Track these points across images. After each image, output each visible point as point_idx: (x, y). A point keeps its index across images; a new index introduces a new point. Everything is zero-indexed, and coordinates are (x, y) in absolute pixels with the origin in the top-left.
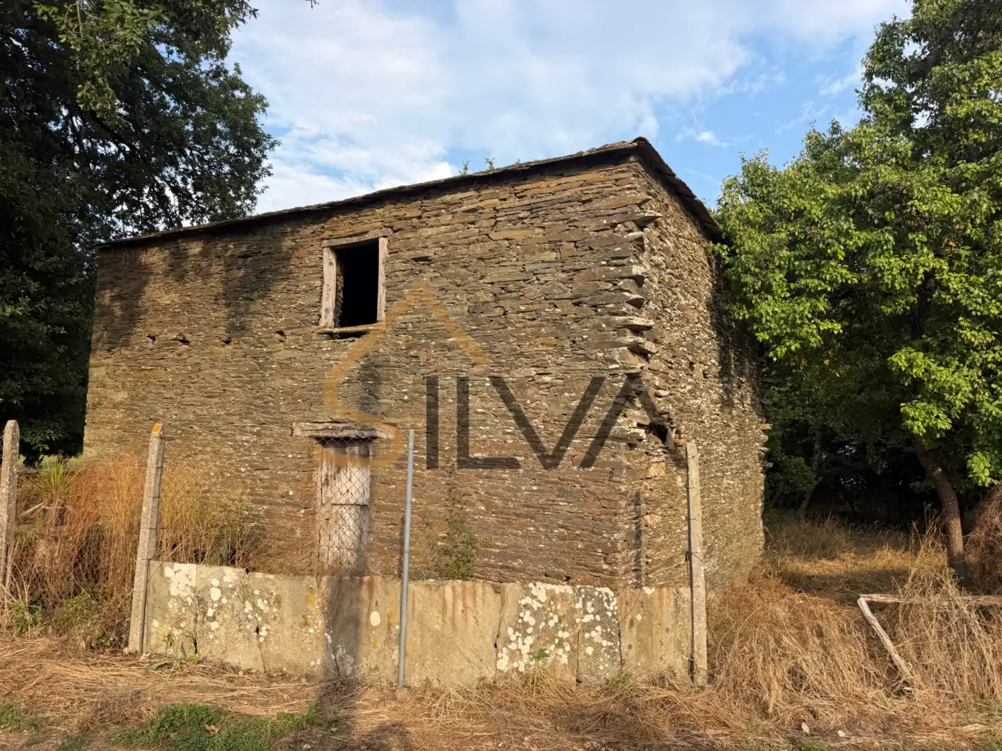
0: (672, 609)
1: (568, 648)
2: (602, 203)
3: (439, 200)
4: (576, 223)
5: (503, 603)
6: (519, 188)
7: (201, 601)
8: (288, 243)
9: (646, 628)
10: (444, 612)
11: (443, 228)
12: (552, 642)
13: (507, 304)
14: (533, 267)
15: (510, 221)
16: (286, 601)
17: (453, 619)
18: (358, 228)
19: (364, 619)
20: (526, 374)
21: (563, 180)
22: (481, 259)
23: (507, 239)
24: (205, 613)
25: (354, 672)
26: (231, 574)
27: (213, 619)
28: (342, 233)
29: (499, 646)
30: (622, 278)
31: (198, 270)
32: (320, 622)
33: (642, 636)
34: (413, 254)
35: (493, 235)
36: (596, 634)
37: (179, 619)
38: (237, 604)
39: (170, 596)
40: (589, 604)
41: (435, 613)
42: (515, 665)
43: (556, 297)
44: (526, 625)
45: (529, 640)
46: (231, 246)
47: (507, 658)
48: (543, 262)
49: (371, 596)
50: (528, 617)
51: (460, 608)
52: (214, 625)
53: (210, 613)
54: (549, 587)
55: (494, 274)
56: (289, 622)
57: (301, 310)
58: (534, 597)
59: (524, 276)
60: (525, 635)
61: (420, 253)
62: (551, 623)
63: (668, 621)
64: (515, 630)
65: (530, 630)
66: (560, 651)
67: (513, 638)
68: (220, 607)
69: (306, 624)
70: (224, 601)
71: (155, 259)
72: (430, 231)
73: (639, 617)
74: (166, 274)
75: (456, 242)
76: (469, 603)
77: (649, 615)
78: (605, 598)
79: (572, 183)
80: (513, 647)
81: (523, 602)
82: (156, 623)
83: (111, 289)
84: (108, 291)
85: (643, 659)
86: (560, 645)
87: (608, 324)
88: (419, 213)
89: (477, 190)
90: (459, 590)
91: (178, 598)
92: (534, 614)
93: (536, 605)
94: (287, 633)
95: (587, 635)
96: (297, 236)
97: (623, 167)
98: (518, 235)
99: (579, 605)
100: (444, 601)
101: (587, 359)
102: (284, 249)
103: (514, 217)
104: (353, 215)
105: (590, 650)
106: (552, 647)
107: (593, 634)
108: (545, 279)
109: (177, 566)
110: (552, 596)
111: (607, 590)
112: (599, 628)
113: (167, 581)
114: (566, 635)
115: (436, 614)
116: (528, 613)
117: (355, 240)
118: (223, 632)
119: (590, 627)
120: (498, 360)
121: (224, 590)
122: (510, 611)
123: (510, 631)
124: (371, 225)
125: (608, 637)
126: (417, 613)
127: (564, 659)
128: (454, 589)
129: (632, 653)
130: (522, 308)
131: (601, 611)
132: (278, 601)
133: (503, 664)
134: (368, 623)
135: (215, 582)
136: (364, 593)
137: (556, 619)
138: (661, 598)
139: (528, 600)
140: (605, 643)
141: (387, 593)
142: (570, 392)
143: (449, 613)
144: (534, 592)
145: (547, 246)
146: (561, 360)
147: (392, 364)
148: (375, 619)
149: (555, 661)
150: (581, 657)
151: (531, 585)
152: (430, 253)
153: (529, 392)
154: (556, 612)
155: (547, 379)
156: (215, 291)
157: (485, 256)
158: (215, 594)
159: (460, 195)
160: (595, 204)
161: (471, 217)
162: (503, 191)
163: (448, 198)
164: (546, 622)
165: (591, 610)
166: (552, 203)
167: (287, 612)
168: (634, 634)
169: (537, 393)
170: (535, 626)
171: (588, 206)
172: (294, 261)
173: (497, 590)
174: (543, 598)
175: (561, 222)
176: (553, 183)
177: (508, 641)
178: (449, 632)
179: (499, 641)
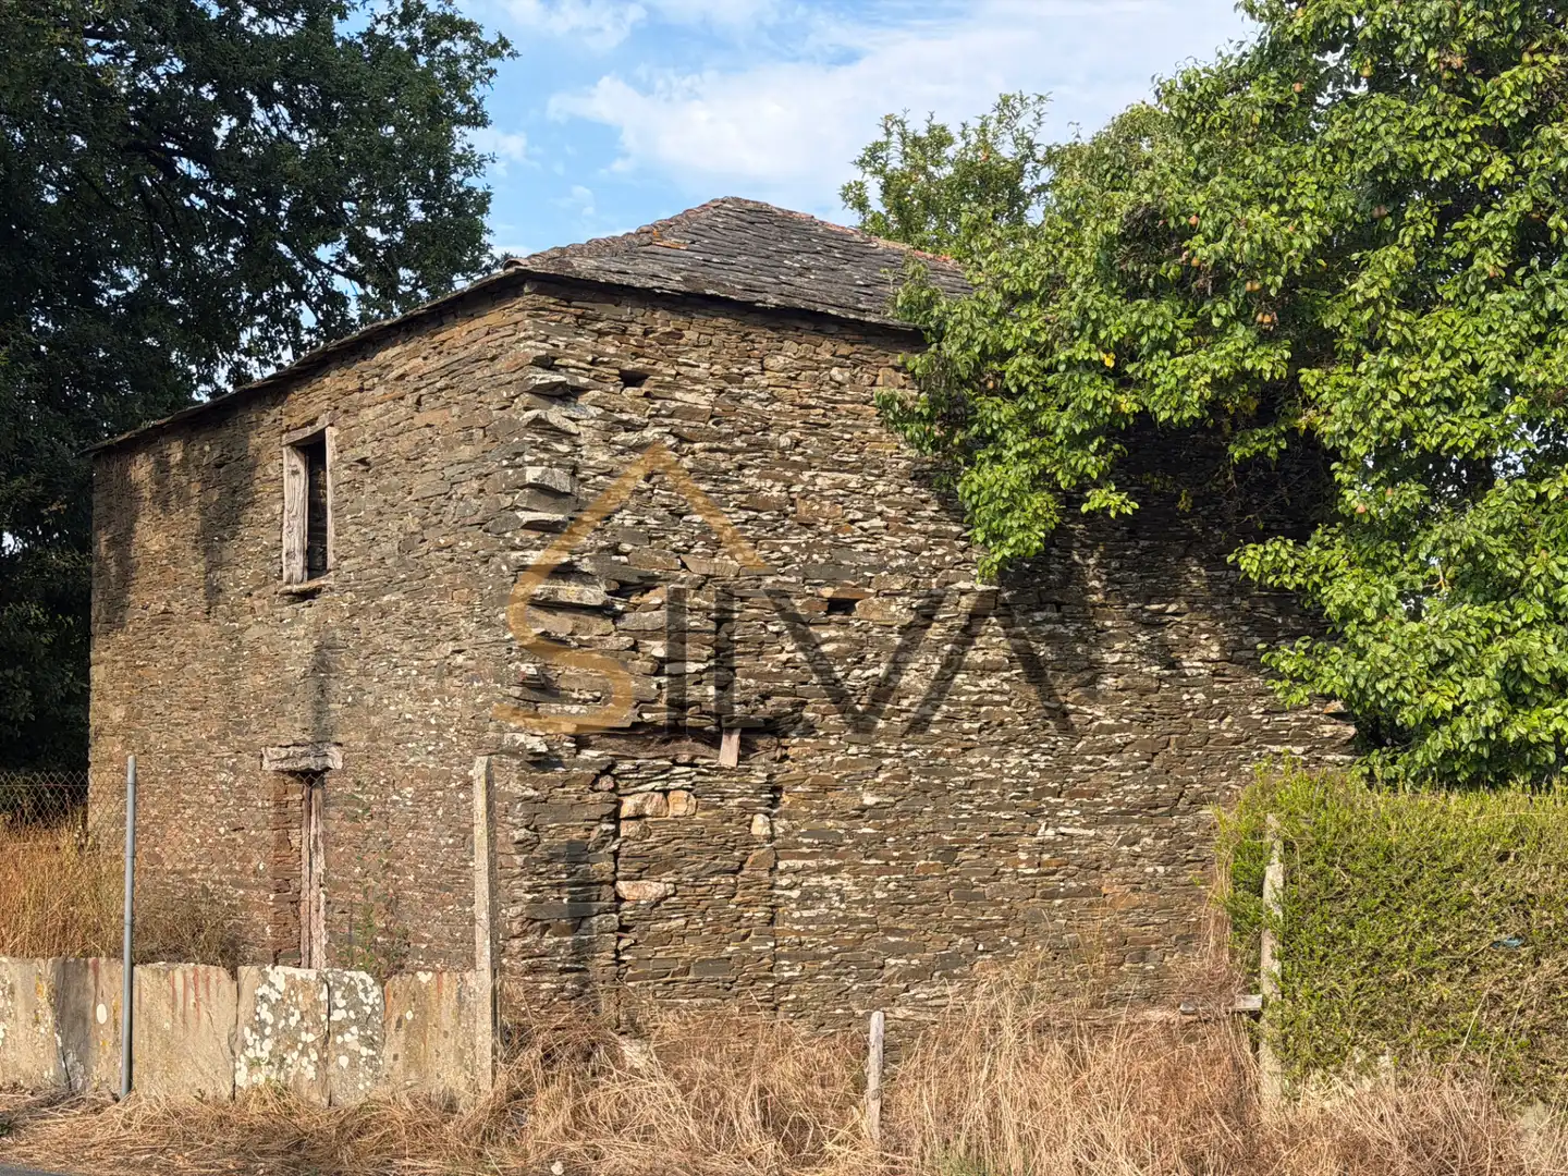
0: (453, 1004)
1: (314, 1057)
2: (505, 363)
3: (373, 361)
4: (483, 397)
5: (239, 993)
6: (439, 338)
8: (254, 440)
9: (418, 1030)
10: (174, 1005)
11: (378, 409)
12: (293, 1047)
14: (452, 471)
15: (431, 395)
16: (19, 991)
17: (184, 1015)
18: (311, 412)
19: (90, 1016)
20: (445, 653)
21: (472, 325)
22: (409, 460)
23: (429, 426)
25: (84, 1084)
28: (297, 420)
29: (238, 1052)
30: (517, 488)
31: (180, 491)
32: (50, 1018)
33: (413, 1042)
34: (354, 454)
35: (417, 420)
36: (351, 1038)
40: (338, 994)
41: (164, 1007)
42: (254, 1079)
43: (469, 521)
44: (263, 1023)
45: (268, 1044)
46: (207, 448)
47: (245, 1069)
48: (459, 462)
49: (96, 985)
50: (265, 1013)
51: (193, 1000)
54: (291, 970)
55: (419, 485)
56: (22, 1017)
57: (266, 555)
58: (272, 985)
59: (444, 488)
60: (263, 1037)
61: (361, 452)
62: (293, 1021)
63: (447, 1021)
64: (253, 1030)
65: (268, 1031)
66: (305, 1059)
67: (250, 1042)
69: (37, 1022)
71: (142, 473)
72: (369, 414)
73: (409, 1015)
74: (154, 499)
75: (389, 431)
76: (202, 994)
77: (422, 1012)
78: (360, 987)
79: (480, 331)
80: (250, 1053)
81: (260, 992)
83: (106, 529)
84: (102, 531)
85: (413, 1075)
86: (303, 1053)
87: (507, 565)
88: (360, 383)
90: (191, 976)
92: (273, 1008)
93: (274, 996)
94: (20, 1035)
95: (339, 1039)
96: (261, 428)
97: (519, 303)
98: (438, 418)
99: (324, 996)
100: (174, 990)
101: (491, 624)
102: (251, 451)
103: (434, 389)
105: (344, 1061)
106: (295, 1055)
107: (348, 1037)
108: (461, 491)
110: (293, 984)
111: (363, 975)
112: (354, 1029)
114: (309, 1038)
115: (166, 1008)
116: (265, 1006)
117: (308, 431)
119: (342, 1027)
122: (246, 1005)
123: (247, 1031)
124: (319, 407)
125: (370, 1043)
126: (144, 1007)
127: (310, 1073)
128: (184, 973)
129: (399, 1066)
130: (441, 542)
131: (354, 1005)
132: (12, 992)
133: (242, 1078)
134: (95, 1018)
136: (90, 980)
137: (297, 1016)
138: (439, 986)
139: (264, 990)
140: (365, 1051)
141: (113, 980)
143: (180, 1007)
144: (271, 978)
145: (462, 435)
146: (472, 627)
147: (339, 642)
148: (102, 1014)
149: (299, 1074)
150: (332, 1069)
151: (268, 968)
152: (368, 452)
153: (445, 683)
154: (297, 1005)
156: (195, 527)
157: (411, 456)
160: (497, 366)
161: (401, 389)
162: (425, 344)
163: (380, 357)
164: (287, 1019)
165: (341, 1003)
166: (465, 362)
167: (19, 1006)
168: (402, 1038)
169: (453, 684)
170: (274, 1025)
171: (493, 368)
172: (259, 471)
173: (233, 976)
174: (281, 986)
175: (472, 395)
176: (465, 330)
177: (245, 1046)
178: (180, 1033)
179: (235, 1045)
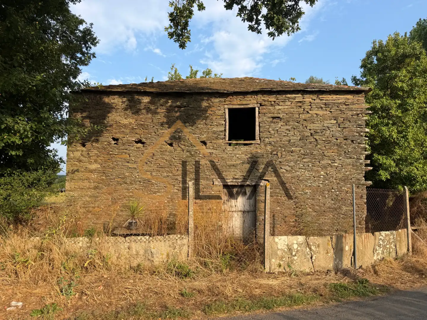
0: (404, 235)
2: (354, 106)
3: (284, 96)
4: (344, 112)
5: (375, 239)
6: (320, 96)
7: (290, 250)
8: (205, 104)
9: (400, 242)
10: (362, 244)
11: (286, 107)
12: (386, 249)
13: (317, 137)
14: (328, 125)
15: (317, 107)
16: (321, 246)
17: (365, 245)
18: (244, 102)
19: (344, 249)
20: (327, 163)
21: (338, 96)
22: (305, 120)
23: (316, 114)
24: (292, 254)
25: (341, 267)
26: (301, 239)
27: (295, 255)
28: (235, 103)
29: (374, 252)
30: (362, 132)
31: (148, 110)
32: (332, 251)
34: (272, 115)
35: (310, 112)
37: (282, 257)
38: (304, 249)
39: (278, 249)
40: (392, 236)
42: (378, 257)
43: (338, 136)
44: (381, 244)
45: (381, 249)
46: (170, 101)
47: (376, 256)
48: (331, 123)
49: (345, 241)
50: (381, 243)
51: (366, 242)
52: (296, 258)
53: (294, 253)
54: (385, 232)
55: (311, 126)
56: (322, 252)
57: (214, 133)
58: (382, 236)
59: (324, 128)
61: (276, 115)
63: (403, 238)
64: (379, 246)
65: (381, 246)
67: (378, 249)
68: (297, 251)
69: (328, 253)
70: (299, 248)
71: (116, 101)
72: (280, 107)
74: (126, 109)
75: (293, 113)
76: (368, 240)
77: (400, 238)
79: (342, 98)
80: (378, 252)
81: (380, 238)
82: (273, 260)
83: (82, 114)
84: (79, 113)
85: (400, 251)
87: (358, 147)
88: (275, 100)
89: (302, 95)
90: (365, 236)
91: (282, 250)
92: (382, 241)
93: (383, 238)
94: (322, 257)
95: (391, 246)
96: (210, 102)
97: (360, 95)
98: (321, 112)
100: (363, 240)
101: (350, 158)
102: (203, 106)
103: (318, 106)
104: (242, 97)
105: (391, 250)
108: (332, 129)
109: (280, 237)
110: (386, 235)
111: (395, 231)
113: (277, 243)
116: (381, 241)
117: (242, 107)
118: (299, 259)
119: (392, 243)
120: (314, 157)
121: (299, 245)
122: (377, 241)
123: (377, 247)
124: (251, 102)
129: (398, 249)
130: (324, 139)
132: (319, 246)
133: (375, 258)
135: (295, 242)
136: (344, 240)
138: (402, 233)
139: (381, 237)
140: (394, 247)
141: (350, 239)
142: (345, 169)
143: (364, 244)
144: (382, 234)
145: (333, 118)
146: (341, 158)
147: (265, 157)
148: (347, 248)
151: (381, 232)
152: (281, 116)
153: (328, 169)
154: (386, 240)
155: (336, 164)
156: (161, 121)
157: (307, 119)
158: (295, 246)
159: (294, 95)
160: (351, 106)
161: (300, 104)
162: (314, 97)
163: (289, 96)
164: (385, 243)
166: (334, 103)
167: (321, 249)
168: (398, 244)
169: (332, 170)
170: (383, 245)
171: (348, 106)
172: (209, 112)
173: (373, 235)
174: (384, 236)
175: (338, 111)
176: (335, 97)
177: (376, 250)
178: (364, 250)
179: (374, 250)
